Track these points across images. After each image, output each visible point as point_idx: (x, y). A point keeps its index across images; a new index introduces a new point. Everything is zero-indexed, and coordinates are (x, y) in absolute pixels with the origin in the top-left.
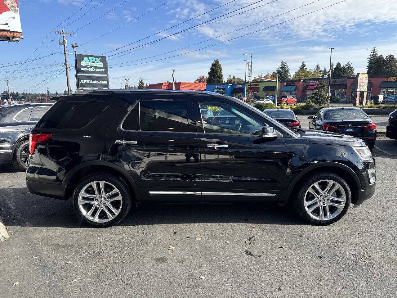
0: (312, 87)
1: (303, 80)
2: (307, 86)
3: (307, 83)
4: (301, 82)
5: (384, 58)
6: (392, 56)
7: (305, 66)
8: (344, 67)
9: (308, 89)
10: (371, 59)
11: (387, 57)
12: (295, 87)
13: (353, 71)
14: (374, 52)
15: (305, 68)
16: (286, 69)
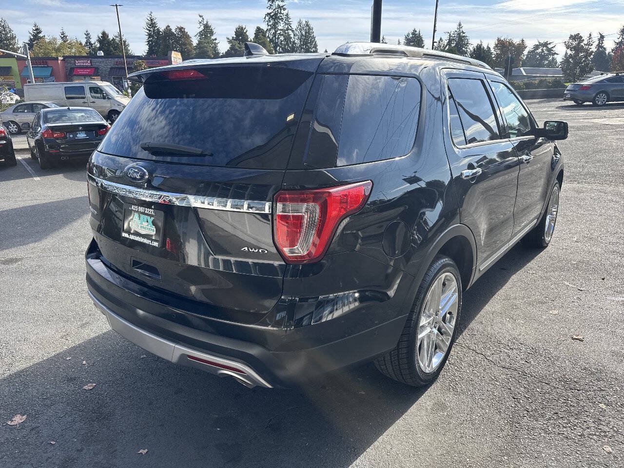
0: (81, 72)
1: (62, 58)
2: (72, 69)
3: (71, 63)
4: (59, 62)
5: (173, 31)
6: (182, 28)
7: (40, 32)
8: (113, 40)
9: (75, 75)
10: (150, 31)
11: (176, 29)
12: (50, 69)
13: (129, 48)
14: (152, 20)
15: (41, 35)
16: (9, 35)
